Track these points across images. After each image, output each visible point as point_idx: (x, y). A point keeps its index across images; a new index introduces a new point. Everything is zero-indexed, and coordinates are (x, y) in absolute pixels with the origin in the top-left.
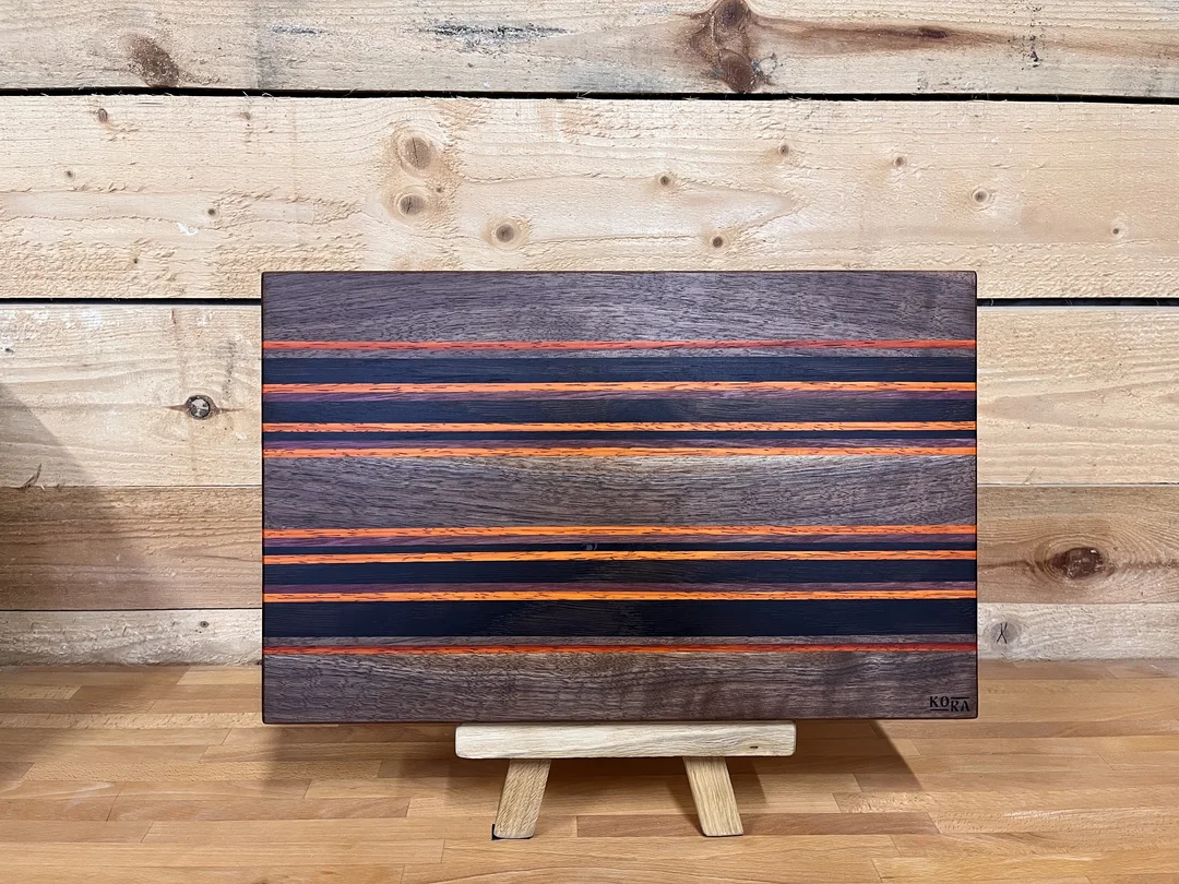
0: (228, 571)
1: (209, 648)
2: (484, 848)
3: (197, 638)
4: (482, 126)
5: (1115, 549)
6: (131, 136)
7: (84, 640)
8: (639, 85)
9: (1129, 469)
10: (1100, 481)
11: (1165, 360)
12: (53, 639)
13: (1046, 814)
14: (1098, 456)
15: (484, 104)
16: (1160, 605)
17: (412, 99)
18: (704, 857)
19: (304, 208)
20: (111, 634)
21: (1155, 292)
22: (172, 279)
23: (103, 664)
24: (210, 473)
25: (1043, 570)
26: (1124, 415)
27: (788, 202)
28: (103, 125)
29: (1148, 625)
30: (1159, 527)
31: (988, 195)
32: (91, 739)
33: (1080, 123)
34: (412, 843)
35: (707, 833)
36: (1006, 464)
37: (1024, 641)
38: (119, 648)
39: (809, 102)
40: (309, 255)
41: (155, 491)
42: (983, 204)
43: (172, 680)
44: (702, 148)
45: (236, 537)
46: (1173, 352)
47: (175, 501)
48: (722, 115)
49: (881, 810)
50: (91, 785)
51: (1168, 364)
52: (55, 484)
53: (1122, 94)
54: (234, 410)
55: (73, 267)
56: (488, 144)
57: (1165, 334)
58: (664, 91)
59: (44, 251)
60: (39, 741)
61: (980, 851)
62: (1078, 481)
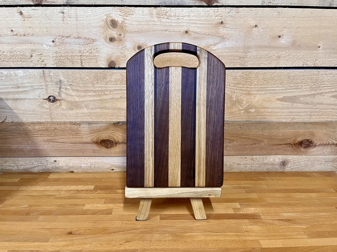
0: (61, 146)
1: (57, 168)
2: (133, 223)
3: (53, 165)
4: (132, 16)
5: (316, 140)
6: (29, 19)
7: (21, 165)
8: (179, 3)
9: (321, 117)
10: (313, 120)
11: (332, 85)
12: (12, 165)
13: (293, 214)
14: (312, 113)
15: (133, 9)
16: (329, 156)
17: (111, 7)
18: (195, 225)
19: (81, 41)
20: (29, 164)
21: (330, 65)
22: (42, 61)
23: (27, 172)
24: (55, 118)
25: (295, 146)
26: (320, 101)
27: (223, 38)
28: (21, 16)
29: (325, 161)
30: (329, 134)
31: (282, 36)
32: (23, 193)
33: (309, 15)
34: (113, 221)
35: (196, 219)
36: (285, 116)
37: (289, 166)
38: (31, 168)
39: (229, 8)
40: (82, 54)
41: (40, 123)
42: (280, 39)
43: (46, 176)
44: (197, 22)
45: (63, 136)
46: (335, 83)
47: (46, 126)
48: (203, 12)
49: (246, 213)
50: (22, 206)
51: (333, 86)
52: (11, 121)
53: (322, 6)
54: (62, 100)
55: (14, 58)
56: (134, 21)
57: (333, 77)
58: (186, 5)
59: (5, 53)
60: (9, 194)
61: (273, 224)
62: (306, 120)
